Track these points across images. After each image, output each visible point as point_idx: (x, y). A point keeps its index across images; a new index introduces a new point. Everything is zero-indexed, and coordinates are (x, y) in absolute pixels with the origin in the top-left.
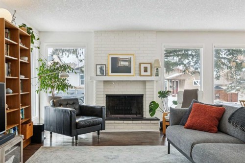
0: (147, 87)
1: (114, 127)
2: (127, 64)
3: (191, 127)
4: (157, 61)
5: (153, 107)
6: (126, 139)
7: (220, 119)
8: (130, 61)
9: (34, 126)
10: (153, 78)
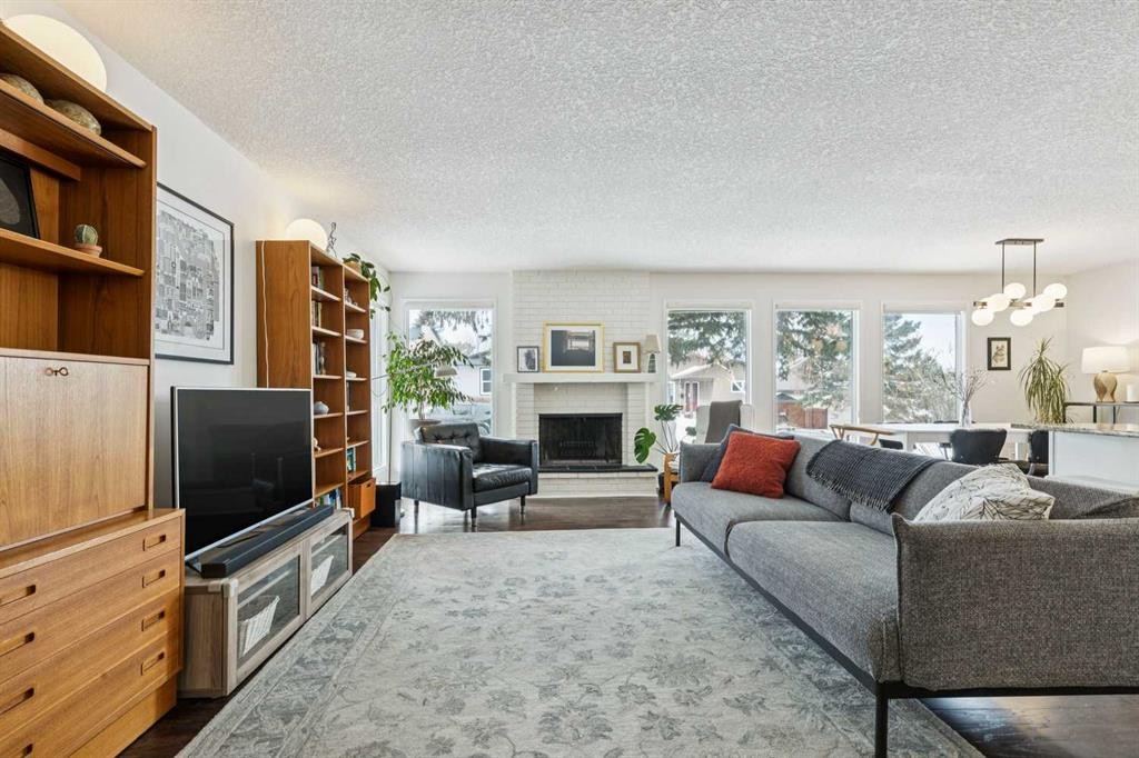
0: (630, 397)
1: (557, 487)
2: (585, 345)
3: (727, 486)
4: (652, 338)
5: (644, 441)
6: (585, 513)
7: (789, 467)
8: (592, 338)
9: (378, 487)
10: (644, 376)
